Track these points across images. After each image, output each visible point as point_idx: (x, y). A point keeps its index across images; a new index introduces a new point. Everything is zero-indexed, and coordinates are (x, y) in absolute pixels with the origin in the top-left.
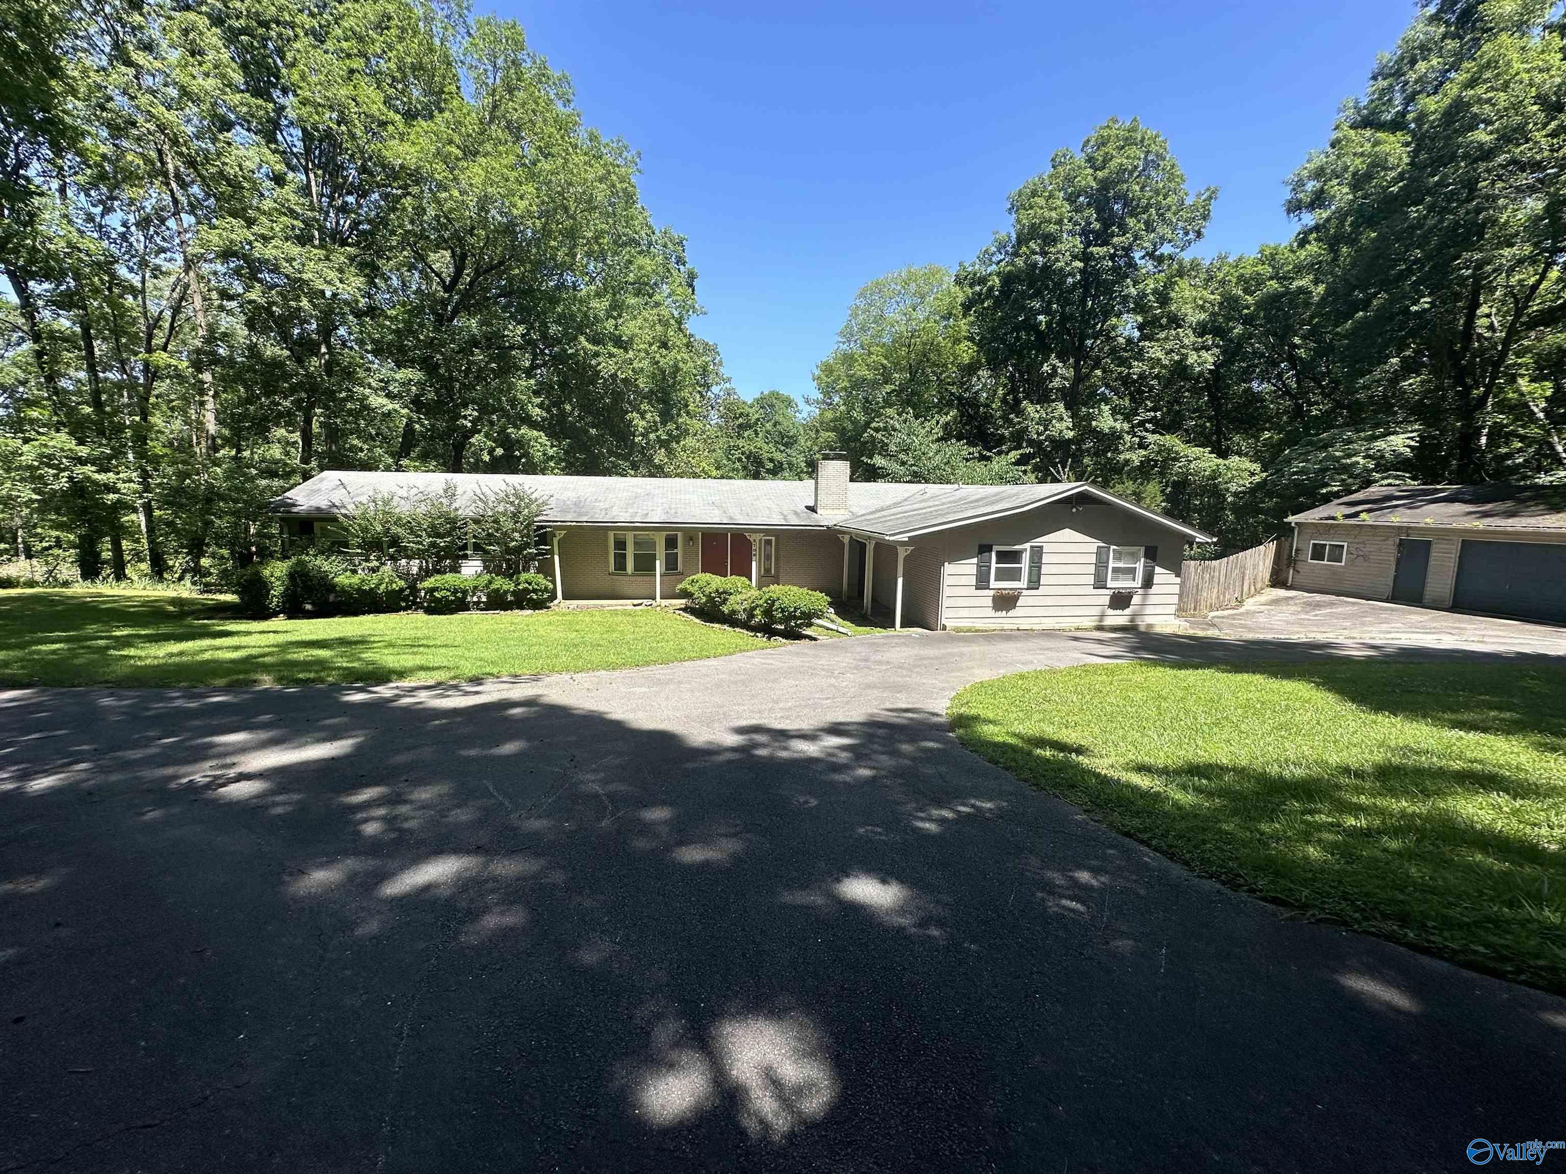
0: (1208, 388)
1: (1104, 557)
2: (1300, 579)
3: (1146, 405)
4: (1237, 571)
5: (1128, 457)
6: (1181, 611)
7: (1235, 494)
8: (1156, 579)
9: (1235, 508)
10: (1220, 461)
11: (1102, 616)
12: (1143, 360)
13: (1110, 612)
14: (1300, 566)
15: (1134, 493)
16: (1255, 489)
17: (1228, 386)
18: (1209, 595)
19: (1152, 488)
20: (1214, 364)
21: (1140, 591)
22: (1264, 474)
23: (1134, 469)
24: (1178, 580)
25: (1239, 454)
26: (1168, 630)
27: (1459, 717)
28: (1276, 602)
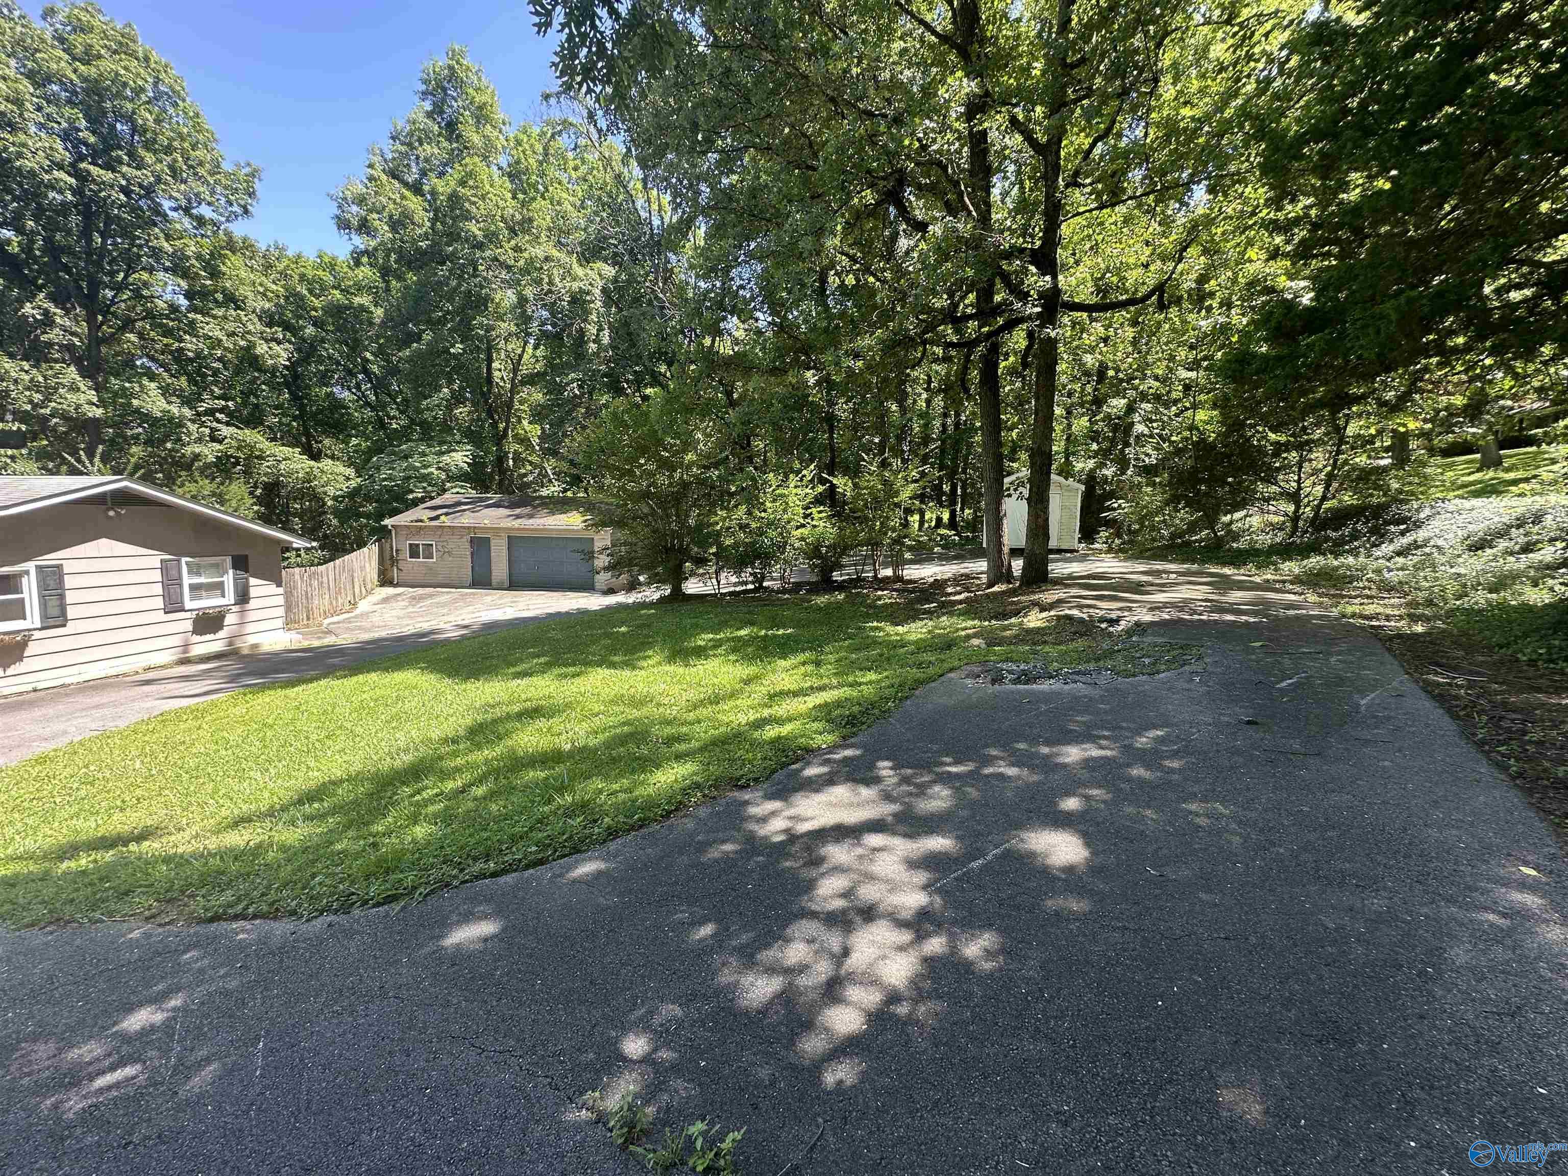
0: (287, 385)
1: (174, 573)
2: (404, 576)
3: (212, 391)
4: (345, 575)
5: (197, 450)
6: (290, 623)
7: (335, 498)
8: (253, 592)
9: (336, 513)
10: (312, 463)
11: (186, 646)
12: (199, 337)
13: (196, 638)
14: (401, 565)
15: (214, 494)
16: (353, 494)
17: (308, 387)
18: (321, 602)
19: (237, 489)
20: (289, 359)
21: (235, 609)
22: (359, 480)
23: (207, 466)
24: (281, 590)
25: (333, 457)
26: (278, 647)
27: (518, 669)
28: (386, 600)
